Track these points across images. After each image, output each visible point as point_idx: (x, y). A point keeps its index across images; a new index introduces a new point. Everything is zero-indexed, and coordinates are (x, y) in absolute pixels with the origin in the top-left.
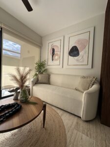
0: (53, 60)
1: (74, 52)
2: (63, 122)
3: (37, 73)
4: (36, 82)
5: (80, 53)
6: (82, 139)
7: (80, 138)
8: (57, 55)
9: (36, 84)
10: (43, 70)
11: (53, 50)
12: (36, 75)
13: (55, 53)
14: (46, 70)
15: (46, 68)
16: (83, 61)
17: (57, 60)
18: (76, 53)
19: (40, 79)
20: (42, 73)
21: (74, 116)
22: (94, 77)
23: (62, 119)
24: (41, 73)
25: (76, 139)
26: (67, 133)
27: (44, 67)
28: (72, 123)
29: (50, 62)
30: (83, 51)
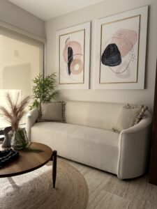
0: (70, 73)
1: (111, 56)
2: (85, 181)
3: (39, 100)
4: (38, 119)
5: (123, 59)
6: (111, 199)
7: (109, 198)
8: (79, 61)
9: (36, 122)
10: (51, 93)
11: (70, 51)
12: (36, 104)
13: (74, 58)
14: (56, 94)
15: (56, 89)
16: (128, 75)
17: (77, 72)
18: (114, 58)
19: (44, 112)
20: (48, 101)
21: (106, 175)
22: (143, 106)
23: (84, 179)
24: (45, 99)
25: (103, 199)
26: (89, 193)
27: (52, 88)
28: (101, 183)
29: (64, 77)
30: (128, 55)
